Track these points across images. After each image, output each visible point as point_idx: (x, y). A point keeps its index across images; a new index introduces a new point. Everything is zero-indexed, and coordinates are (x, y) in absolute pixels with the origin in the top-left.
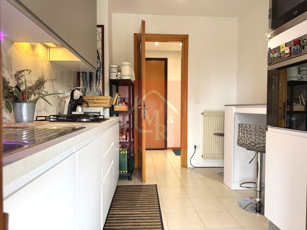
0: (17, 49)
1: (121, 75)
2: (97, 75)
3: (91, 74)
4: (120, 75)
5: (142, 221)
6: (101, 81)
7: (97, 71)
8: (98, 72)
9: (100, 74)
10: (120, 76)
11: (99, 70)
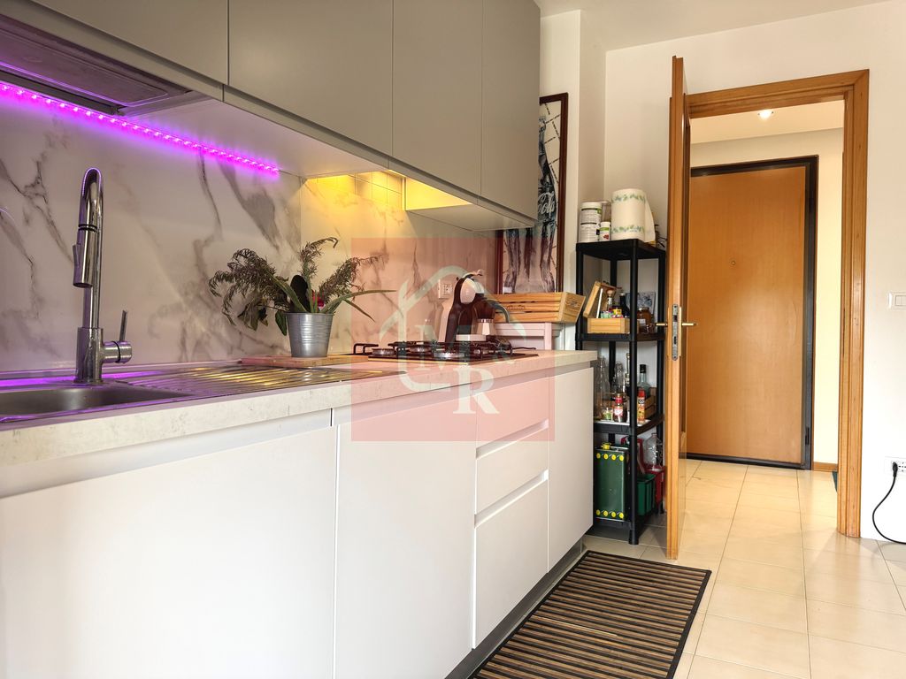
0: (314, 194)
1: (610, 229)
2: (544, 234)
3: (529, 233)
4: (607, 229)
5: (611, 660)
6: (554, 252)
7: (545, 224)
8: (549, 227)
9: (553, 231)
10: (607, 233)
11: (551, 221)
